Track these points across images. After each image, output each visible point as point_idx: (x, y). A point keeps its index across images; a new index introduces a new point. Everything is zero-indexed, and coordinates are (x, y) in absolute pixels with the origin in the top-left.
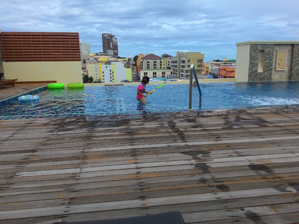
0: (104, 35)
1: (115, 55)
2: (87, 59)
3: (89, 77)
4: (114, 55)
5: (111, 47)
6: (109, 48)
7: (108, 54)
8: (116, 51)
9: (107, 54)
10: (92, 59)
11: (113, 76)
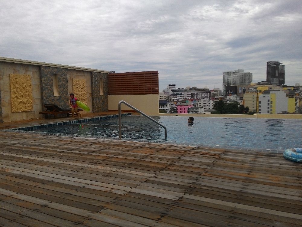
0: (268, 63)
1: (281, 83)
2: (247, 88)
3: (245, 107)
4: (279, 83)
5: (277, 75)
6: (274, 76)
7: (273, 83)
8: (282, 79)
9: (270, 83)
10: (252, 88)
11: (271, 107)
